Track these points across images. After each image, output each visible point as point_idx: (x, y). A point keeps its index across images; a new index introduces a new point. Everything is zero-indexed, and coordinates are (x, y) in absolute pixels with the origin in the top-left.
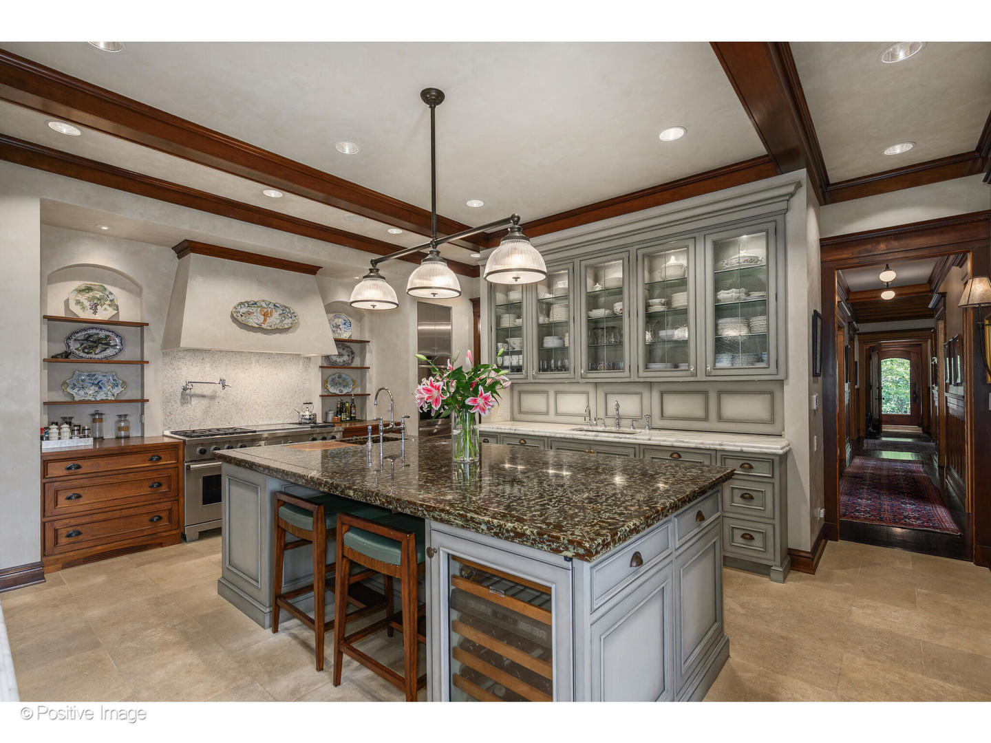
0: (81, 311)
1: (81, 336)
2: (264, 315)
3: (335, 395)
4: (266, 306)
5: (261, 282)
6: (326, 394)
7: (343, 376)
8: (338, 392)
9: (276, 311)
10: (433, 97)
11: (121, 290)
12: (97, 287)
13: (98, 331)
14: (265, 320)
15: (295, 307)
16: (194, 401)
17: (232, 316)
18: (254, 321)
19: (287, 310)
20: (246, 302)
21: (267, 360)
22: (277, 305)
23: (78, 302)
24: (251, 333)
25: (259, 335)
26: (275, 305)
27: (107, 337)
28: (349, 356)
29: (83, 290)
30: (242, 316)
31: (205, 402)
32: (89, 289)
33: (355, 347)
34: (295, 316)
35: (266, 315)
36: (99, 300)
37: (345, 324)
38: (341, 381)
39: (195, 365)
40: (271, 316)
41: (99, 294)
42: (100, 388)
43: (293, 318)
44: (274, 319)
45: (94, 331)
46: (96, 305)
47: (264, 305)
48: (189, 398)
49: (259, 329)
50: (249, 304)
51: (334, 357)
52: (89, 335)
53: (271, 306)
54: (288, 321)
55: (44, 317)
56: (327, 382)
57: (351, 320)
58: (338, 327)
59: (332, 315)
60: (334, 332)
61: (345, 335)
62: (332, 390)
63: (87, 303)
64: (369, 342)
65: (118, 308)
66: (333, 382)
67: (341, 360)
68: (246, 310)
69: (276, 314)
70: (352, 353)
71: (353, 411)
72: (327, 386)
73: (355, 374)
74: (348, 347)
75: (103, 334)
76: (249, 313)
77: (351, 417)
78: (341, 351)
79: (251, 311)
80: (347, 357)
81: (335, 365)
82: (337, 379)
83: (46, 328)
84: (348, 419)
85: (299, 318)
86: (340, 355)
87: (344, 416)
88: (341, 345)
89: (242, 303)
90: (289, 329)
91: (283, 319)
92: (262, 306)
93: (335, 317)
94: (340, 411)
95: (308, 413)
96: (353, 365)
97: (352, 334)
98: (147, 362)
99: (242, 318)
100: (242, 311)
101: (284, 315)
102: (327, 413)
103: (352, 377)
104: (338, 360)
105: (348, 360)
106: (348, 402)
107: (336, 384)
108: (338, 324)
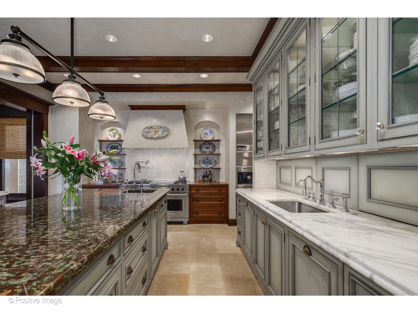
0: (110, 137)
1: (110, 146)
2: (155, 132)
3: (204, 168)
4: (156, 128)
5: (157, 117)
6: (200, 168)
7: (209, 159)
8: (205, 167)
9: (161, 129)
11: (122, 129)
12: (114, 129)
13: (114, 144)
14: (155, 134)
15: (170, 127)
17: (143, 135)
18: (152, 134)
19: (166, 128)
20: (148, 127)
21: (169, 152)
22: (161, 127)
23: (110, 135)
24: (149, 140)
26: (160, 127)
27: (117, 146)
28: (212, 148)
29: (111, 130)
30: (146, 133)
32: (112, 130)
33: (215, 143)
34: (169, 131)
35: (156, 132)
36: (115, 133)
37: (210, 132)
38: (208, 161)
39: (141, 155)
40: (158, 132)
41: (115, 131)
42: (115, 164)
43: (168, 132)
44: (160, 133)
45: (113, 144)
46: (114, 135)
47: (156, 127)
49: (152, 138)
51: (204, 149)
52: (112, 146)
53: (159, 127)
54: (165, 133)
55: (98, 140)
56: (200, 162)
57: (213, 129)
58: (206, 134)
59: (202, 128)
60: (204, 137)
61: (210, 138)
62: (203, 166)
63: (112, 135)
64: (221, 140)
65: (120, 135)
66: (204, 162)
67: (208, 150)
68: (148, 130)
69: (160, 131)
70: (214, 147)
71: (210, 177)
72: (200, 164)
73: (215, 157)
74: (212, 144)
75: (116, 145)
76: (149, 132)
77: (209, 180)
78: (208, 146)
79: (150, 130)
80: (212, 149)
81: (204, 153)
82: (206, 160)
83: (99, 144)
84: (208, 180)
85: (170, 131)
86: (207, 148)
87: (206, 179)
88: (207, 143)
89: (146, 128)
90: (165, 137)
91: (163, 132)
92: (154, 128)
93: (205, 129)
94: (204, 177)
95: (182, 176)
96: (215, 153)
97: (214, 137)
98: (126, 154)
99: (146, 134)
100: (146, 131)
101: (164, 131)
102: (199, 177)
103: (214, 159)
104: (206, 150)
105: (212, 150)
106: (209, 172)
107: (205, 163)
108: (206, 133)
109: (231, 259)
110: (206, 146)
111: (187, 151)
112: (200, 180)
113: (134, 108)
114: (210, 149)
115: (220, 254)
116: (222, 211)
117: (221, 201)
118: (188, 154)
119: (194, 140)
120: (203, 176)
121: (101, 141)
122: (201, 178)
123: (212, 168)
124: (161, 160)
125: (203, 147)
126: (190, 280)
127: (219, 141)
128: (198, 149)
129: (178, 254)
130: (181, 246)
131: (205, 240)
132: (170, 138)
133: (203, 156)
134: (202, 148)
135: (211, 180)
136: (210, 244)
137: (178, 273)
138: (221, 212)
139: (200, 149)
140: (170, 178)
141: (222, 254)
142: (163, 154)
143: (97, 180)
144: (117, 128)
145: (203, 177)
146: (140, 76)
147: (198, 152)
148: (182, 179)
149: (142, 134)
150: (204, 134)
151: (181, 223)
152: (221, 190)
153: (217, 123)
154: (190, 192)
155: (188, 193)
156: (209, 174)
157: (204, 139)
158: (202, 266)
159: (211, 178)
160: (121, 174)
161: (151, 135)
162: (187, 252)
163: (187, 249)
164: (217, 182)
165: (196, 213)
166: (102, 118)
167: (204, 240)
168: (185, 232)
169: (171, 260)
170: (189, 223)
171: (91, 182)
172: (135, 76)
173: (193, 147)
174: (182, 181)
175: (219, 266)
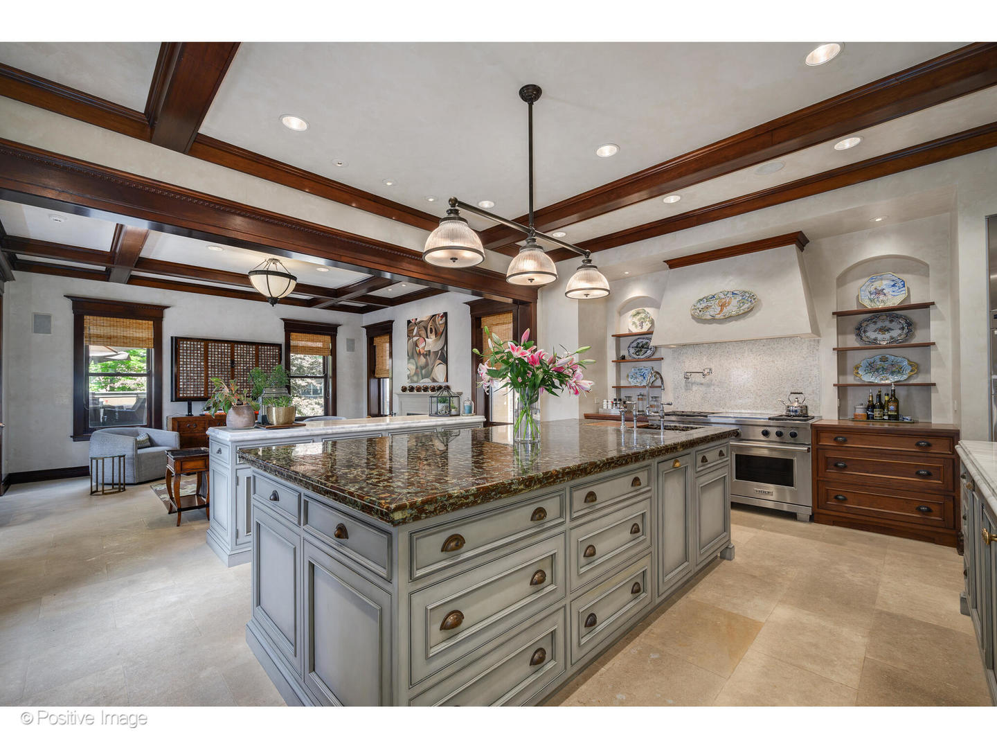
0: (635, 328)
1: (635, 344)
4: (723, 297)
5: (724, 274)
6: (858, 383)
7: (892, 358)
8: (877, 381)
9: (735, 299)
10: (531, 94)
12: (641, 311)
13: (642, 340)
14: (721, 310)
15: (759, 290)
16: (695, 388)
17: (693, 317)
18: (715, 310)
19: (747, 295)
20: (704, 298)
22: (737, 292)
23: (634, 323)
24: (707, 326)
25: (715, 326)
26: (733, 294)
27: (647, 343)
28: (903, 328)
29: (635, 315)
30: (700, 311)
31: (703, 388)
32: (638, 313)
33: (914, 315)
34: (755, 299)
35: (723, 306)
36: (644, 319)
37: (893, 286)
38: (886, 365)
40: (729, 304)
41: (643, 315)
42: (644, 378)
43: (753, 301)
44: (732, 308)
45: (639, 341)
46: (642, 323)
48: (690, 385)
49: (713, 320)
50: (707, 299)
51: (872, 335)
52: (638, 343)
53: (729, 295)
54: (746, 306)
55: (613, 336)
56: (857, 368)
57: (905, 277)
58: (879, 292)
59: (866, 279)
60: (872, 300)
61: (893, 299)
62: (868, 378)
63: (638, 323)
64: (933, 304)
65: (652, 322)
66: (872, 368)
67: (887, 336)
68: (704, 305)
69: (734, 302)
70: (910, 326)
71: (892, 407)
72: (858, 373)
73: (914, 355)
74: (898, 317)
75: (645, 341)
76: (707, 307)
77: (889, 416)
78: (887, 324)
79: (709, 304)
80: (900, 332)
81: (874, 345)
82: (879, 363)
83: (614, 342)
84: (886, 417)
85: (759, 300)
86: (884, 330)
87: (877, 413)
88: (885, 317)
89: (701, 300)
90: (745, 314)
91: (741, 305)
92: (720, 298)
93: (872, 281)
94: (871, 407)
95: (796, 404)
96: (914, 341)
97: (909, 295)
98: (663, 359)
99: (701, 314)
100: (701, 307)
101: (742, 302)
102: (855, 408)
103: (910, 359)
104: (880, 336)
105: (900, 335)
106: (888, 395)
107: (877, 370)
108: (880, 289)
109: (919, 636)
110: (880, 324)
111: (812, 343)
112: (855, 415)
113: (674, 263)
114: (896, 333)
115: (881, 613)
116: (935, 508)
117: (929, 475)
118: (817, 350)
119: (834, 313)
120: (869, 406)
121: (618, 337)
122: (860, 411)
123: (897, 384)
124: (740, 366)
125: (868, 329)
126: (759, 635)
127: (926, 306)
128: (850, 333)
129: (755, 577)
130: (768, 563)
131: (848, 568)
132: (758, 314)
133: (867, 354)
134: (865, 332)
135: (896, 418)
136: (861, 582)
137: (735, 612)
138: (929, 510)
139: (858, 335)
140: (766, 408)
141: (889, 614)
142: (747, 352)
143: (610, 407)
144: (647, 309)
145: (867, 409)
146: (679, 198)
147: (851, 341)
148: (796, 411)
149: (692, 315)
150: (871, 294)
151: (792, 516)
152: (929, 445)
153: (916, 257)
154: (817, 444)
155: (809, 445)
156: (889, 401)
157: (869, 305)
158: (809, 619)
159: (897, 410)
160: (655, 397)
161: (712, 313)
162: (780, 580)
163: (784, 573)
164: (919, 424)
165: (836, 497)
166: (587, 295)
167: (844, 568)
168: (795, 538)
169: (731, 583)
170: (813, 519)
171: (600, 409)
172: (668, 202)
173: (835, 330)
174: (794, 416)
175: (863, 637)
